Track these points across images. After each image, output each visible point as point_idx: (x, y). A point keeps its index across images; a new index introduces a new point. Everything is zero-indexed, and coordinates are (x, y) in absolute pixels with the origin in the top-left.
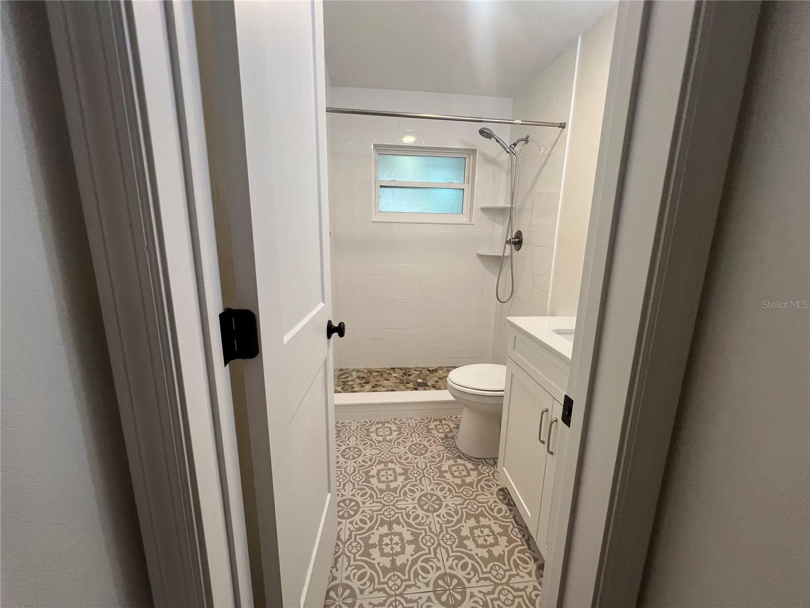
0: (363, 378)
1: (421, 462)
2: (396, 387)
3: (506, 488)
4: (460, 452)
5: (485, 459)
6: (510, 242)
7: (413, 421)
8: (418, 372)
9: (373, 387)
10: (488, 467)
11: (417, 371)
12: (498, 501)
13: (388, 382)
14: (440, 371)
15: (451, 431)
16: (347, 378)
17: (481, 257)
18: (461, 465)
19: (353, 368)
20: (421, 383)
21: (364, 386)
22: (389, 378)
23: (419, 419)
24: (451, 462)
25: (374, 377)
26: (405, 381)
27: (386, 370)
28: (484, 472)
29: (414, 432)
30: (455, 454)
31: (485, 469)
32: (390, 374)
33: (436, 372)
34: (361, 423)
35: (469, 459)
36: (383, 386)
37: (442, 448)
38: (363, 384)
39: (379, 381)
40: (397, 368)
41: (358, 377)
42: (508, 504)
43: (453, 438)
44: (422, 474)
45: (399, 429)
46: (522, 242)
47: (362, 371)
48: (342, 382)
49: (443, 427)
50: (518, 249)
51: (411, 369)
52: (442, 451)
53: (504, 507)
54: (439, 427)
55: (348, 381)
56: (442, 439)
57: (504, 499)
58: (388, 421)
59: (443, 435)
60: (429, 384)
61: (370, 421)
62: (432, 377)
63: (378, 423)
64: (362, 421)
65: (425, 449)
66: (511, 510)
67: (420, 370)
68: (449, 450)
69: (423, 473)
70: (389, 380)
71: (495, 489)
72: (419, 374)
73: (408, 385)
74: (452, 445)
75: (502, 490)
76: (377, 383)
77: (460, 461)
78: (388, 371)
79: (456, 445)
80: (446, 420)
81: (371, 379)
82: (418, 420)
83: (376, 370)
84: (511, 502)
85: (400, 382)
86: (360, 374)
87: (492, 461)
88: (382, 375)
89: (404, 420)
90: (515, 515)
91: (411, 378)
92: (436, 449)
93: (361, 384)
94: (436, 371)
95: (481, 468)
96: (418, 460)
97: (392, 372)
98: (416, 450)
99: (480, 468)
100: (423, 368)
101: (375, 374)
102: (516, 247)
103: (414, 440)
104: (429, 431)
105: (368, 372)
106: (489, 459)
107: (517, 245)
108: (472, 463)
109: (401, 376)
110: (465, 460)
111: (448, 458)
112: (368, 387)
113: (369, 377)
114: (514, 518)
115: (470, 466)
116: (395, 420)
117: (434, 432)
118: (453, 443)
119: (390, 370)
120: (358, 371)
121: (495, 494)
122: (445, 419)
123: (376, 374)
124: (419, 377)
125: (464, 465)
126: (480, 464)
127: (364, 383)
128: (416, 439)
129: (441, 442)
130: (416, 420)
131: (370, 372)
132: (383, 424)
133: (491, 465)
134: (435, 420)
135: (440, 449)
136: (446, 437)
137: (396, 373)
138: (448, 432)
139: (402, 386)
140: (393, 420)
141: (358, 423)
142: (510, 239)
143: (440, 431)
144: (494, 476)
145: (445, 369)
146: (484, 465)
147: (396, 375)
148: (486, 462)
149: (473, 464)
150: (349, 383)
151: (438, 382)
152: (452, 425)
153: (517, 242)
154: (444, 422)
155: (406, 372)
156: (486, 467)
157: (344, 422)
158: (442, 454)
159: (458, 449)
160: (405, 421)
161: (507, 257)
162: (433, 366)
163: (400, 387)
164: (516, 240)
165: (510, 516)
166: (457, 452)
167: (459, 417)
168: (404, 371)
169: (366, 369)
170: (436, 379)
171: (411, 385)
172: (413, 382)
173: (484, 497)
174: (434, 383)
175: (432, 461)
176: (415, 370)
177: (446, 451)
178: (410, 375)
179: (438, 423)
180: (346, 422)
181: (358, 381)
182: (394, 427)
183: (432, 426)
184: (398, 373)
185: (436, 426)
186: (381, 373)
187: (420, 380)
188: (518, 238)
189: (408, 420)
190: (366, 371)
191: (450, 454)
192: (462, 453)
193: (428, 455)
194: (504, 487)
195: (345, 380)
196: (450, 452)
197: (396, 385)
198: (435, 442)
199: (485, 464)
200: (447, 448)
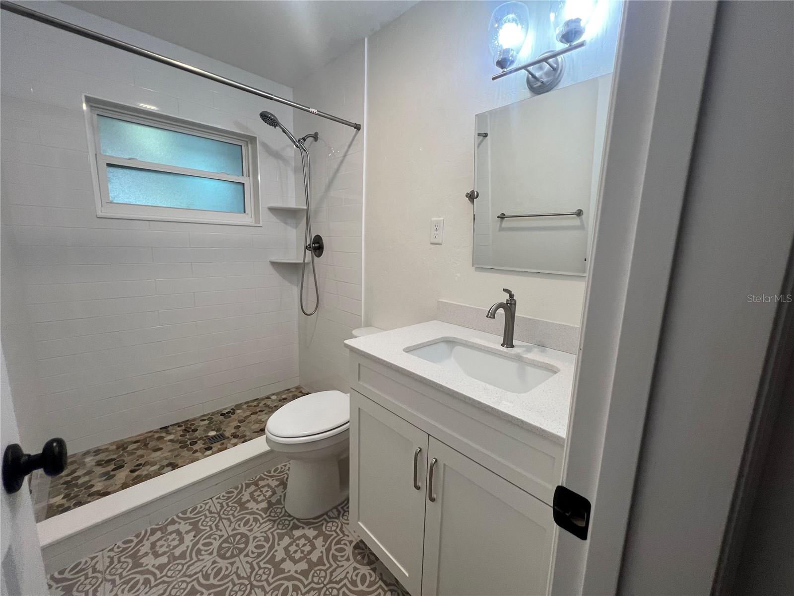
0: (109, 461)
1: (242, 564)
2: (176, 456)
3: (362, 541)
4: (294, 518)
5: (326, 514)
6: (310, 247)
7: (216, 501)
8: (207, 422)
9: (132, 471)
10: (333, 522)
11: (204, 420)
12: (358, 566)
13: (159, 453)
14: (239, 411)
15: (274, 493)
16: (74, 471)
17: (274, 264)
18: (299, 538)
19: (85, 450)
20: (215, 436)
21: (114, 476)
22: (161, 446)
23: (224, 494)
24: (287, 540)
25: (131, 453)
26: (188, 443)
27: (150, 434)
28: (331, 533)
29: (221, 519)
30: (289, 525)
31: (330, 528)
32: (160, 438)
33: (234, 413)
34: (119, 547)
35: (307, 523)
36: (152, 462)
37: (268, 525)
38: (112, 473)
39: (142, 456)
40: (171, 425)
41: (99, 464)
42: (370, 563)
43: (279, 502)
44: (249, 587)
45: (195, 525)
46: (323, 248)
47: (106, 450)
48: (64, 484)
49: (261, 491)
50: (319, 256)
51: (194, 420)
52: (270, 529)
53: (365, 570)
54: (256, 494)
55: (79, 477)
56: (265, 510)
57: (363, 558)
58: (173, 519)
59: (264, 505)
60: (227, 434)
61: (137, 536)
62: (229, 422)
63: (153, 532)
64: (120, 543)
65: (244, 540)
66: (374, 570)
67: (210, 418)
68: (279, 524)
69: (251, 583)
70: (161, 449)
71: (349, 550)
72: (209, 424)
73: (195, 447)
74: (281, 513)
75: (356, 547)
76: (138, 462)
77: (297, 533)
78: (156, 435)
79: (286, 511)
80: (264, 479)
81: (127, 458)
82: (223, 496)
83: (134, 440)
84: (373, 558)
85: (180, 447)
86: (102, 456)
87: (335, 510)
88: (146, 445)
89: (199, 506)
90: (381, 574)
91: (197, 434)
92: (260, 530)
93: (107, 473)
94: (232, 412)
95: (326, 528)
96: (238, 564)
97: (163, 435)
98: (229, 548)
99: (324, 530)
100: (213, 414)
101: (131, 447)
102: (317, 253)
103: (223, 532)
104: (242, 505)
105: (118, 448)
106: (331, 510)
107: (318, 251)
108: (313, 527)
109: (181, 436)
110: (303, 528)
111: (281, 537)
112: (122, 475)
113: (122, 455)
114: (381, 579)
115: (311, 533)
116: (184, 513)
117: (252, 505)
118: (282, 509)
119: (161, 432)
120: (97, 452)
121: (351, 557)
122: (261, 479)
123: (135, 446)
124: (209, 428)
125: (304, 536)
126: (323, 524)
127: (113, 470)
128: (226, 529)
129: (264, 516)
130: (219, 498)
131: (122, 446)
132: (163, 529)
133: (336, 518)
134: (248, 486)
135: (266, 529)
136: (270, 504)
137: (170, 434)
138: (271, 496)
139: (185, 453)
140: (180, 515)
141: (112, 550)
142: (309, 245)
143: (260, 499)
144: (343, 532)
145: (245, 406)
146: (328, 522)
147: (171, 437)
148: (330, 517)
149: (315, 529)
150: (80, 481)
151: (239, 427)
152: (273, 483)
153: (317, 246)
154: (261, 483)
155: (188, 427)
156: (330, 524)
157: (80, 563)
158: (270, 536)
159: (290, 516)
160: (201, 507)
161: (308, 263)
162: (227, 406)
163: (183, 454)
164: (316, 245)
165: (376, 579)
166: (290, 521)
167: (279, 466)
168: (183, 427)
169: (111, 444)
170: (236, 423)
171: (200, 445)
172: (201, 438)
173: (341, 569)
174: (233, 431)
175: (259, 555)
176: (201, 420)
177: (275, 528)
178: (195, 430)
179: (253, 488)
180: (83, 561)
181: (100, 470)
182: (184, 527)
183: (246, 497)
184: (173, 433)
185: (251, 494)
186: (143, 442)
187: (212, 433)
188: (318, 243)
189: (206, 504)
190: (114, 447)
191: (282, 529)
192: (298, 520)
193: (251, 547)
194: (359, 539)
195: (69, 478)
196: (280, 527)
197: (176, 453)
198: (256, 520)
199: (328, 520)
200: (274, 521)
